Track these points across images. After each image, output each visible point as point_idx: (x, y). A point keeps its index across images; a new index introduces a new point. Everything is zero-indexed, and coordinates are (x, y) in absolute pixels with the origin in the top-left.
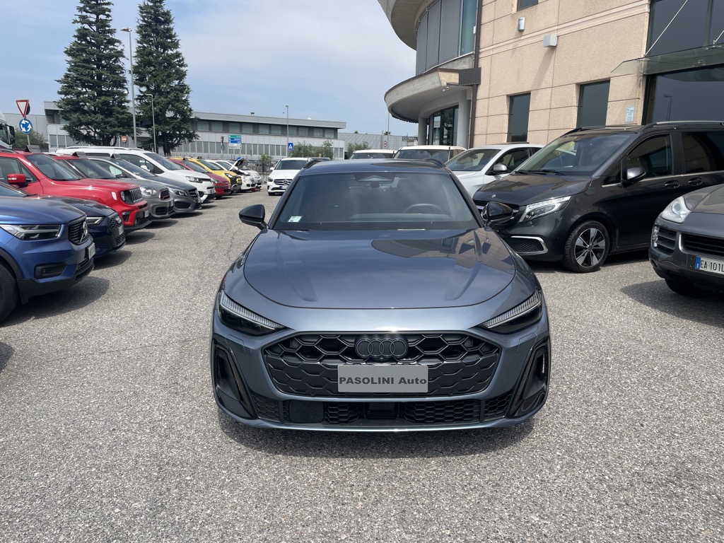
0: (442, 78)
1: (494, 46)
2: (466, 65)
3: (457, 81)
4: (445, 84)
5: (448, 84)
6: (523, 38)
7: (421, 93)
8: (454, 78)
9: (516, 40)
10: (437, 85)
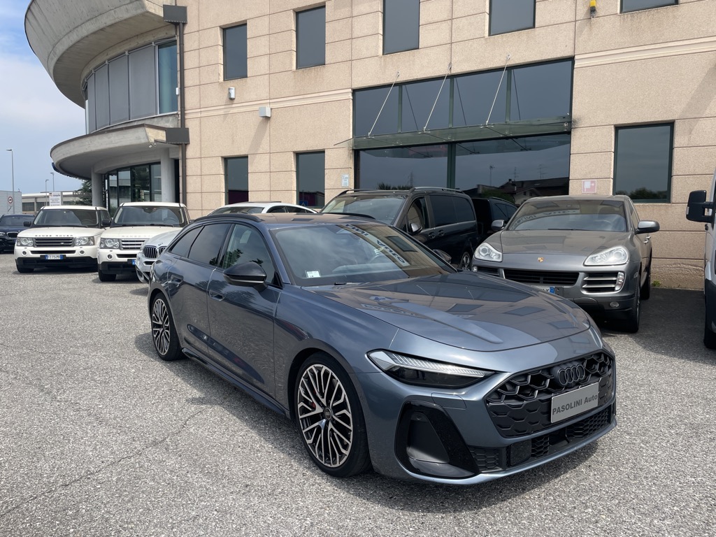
0: (150, 134)
1: (202, 110)
2: (171, 124)
3: (165, 139)
4: (152, 140)
5: (156, 141)
6: (234, 106)
7: (119, 147)
8: (162, 136)
9: (227, 106)
10: (143, 141)
